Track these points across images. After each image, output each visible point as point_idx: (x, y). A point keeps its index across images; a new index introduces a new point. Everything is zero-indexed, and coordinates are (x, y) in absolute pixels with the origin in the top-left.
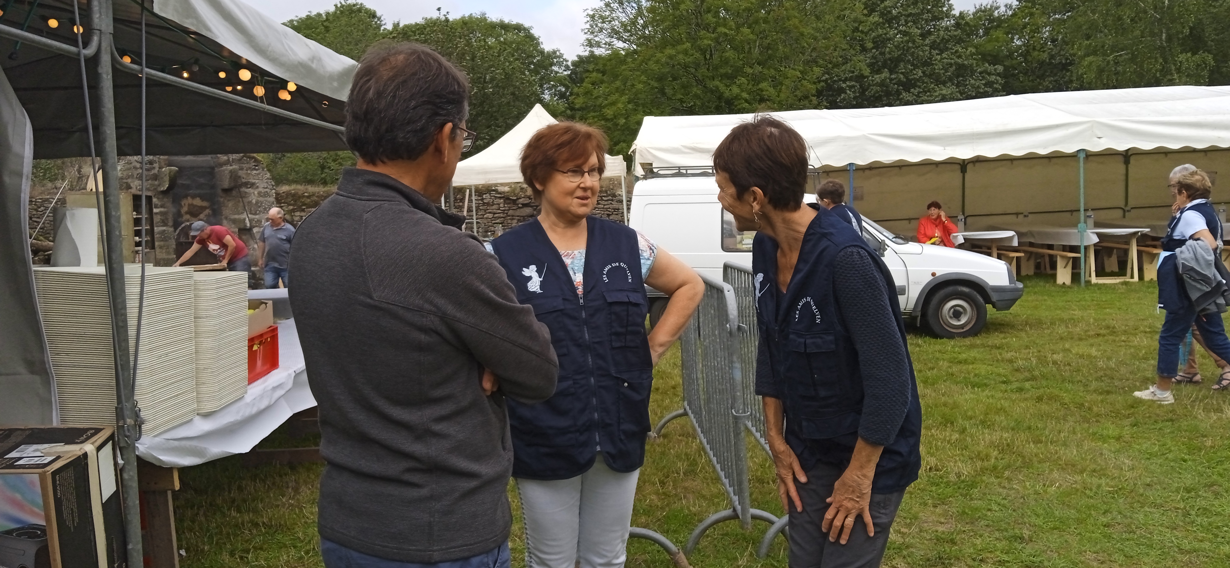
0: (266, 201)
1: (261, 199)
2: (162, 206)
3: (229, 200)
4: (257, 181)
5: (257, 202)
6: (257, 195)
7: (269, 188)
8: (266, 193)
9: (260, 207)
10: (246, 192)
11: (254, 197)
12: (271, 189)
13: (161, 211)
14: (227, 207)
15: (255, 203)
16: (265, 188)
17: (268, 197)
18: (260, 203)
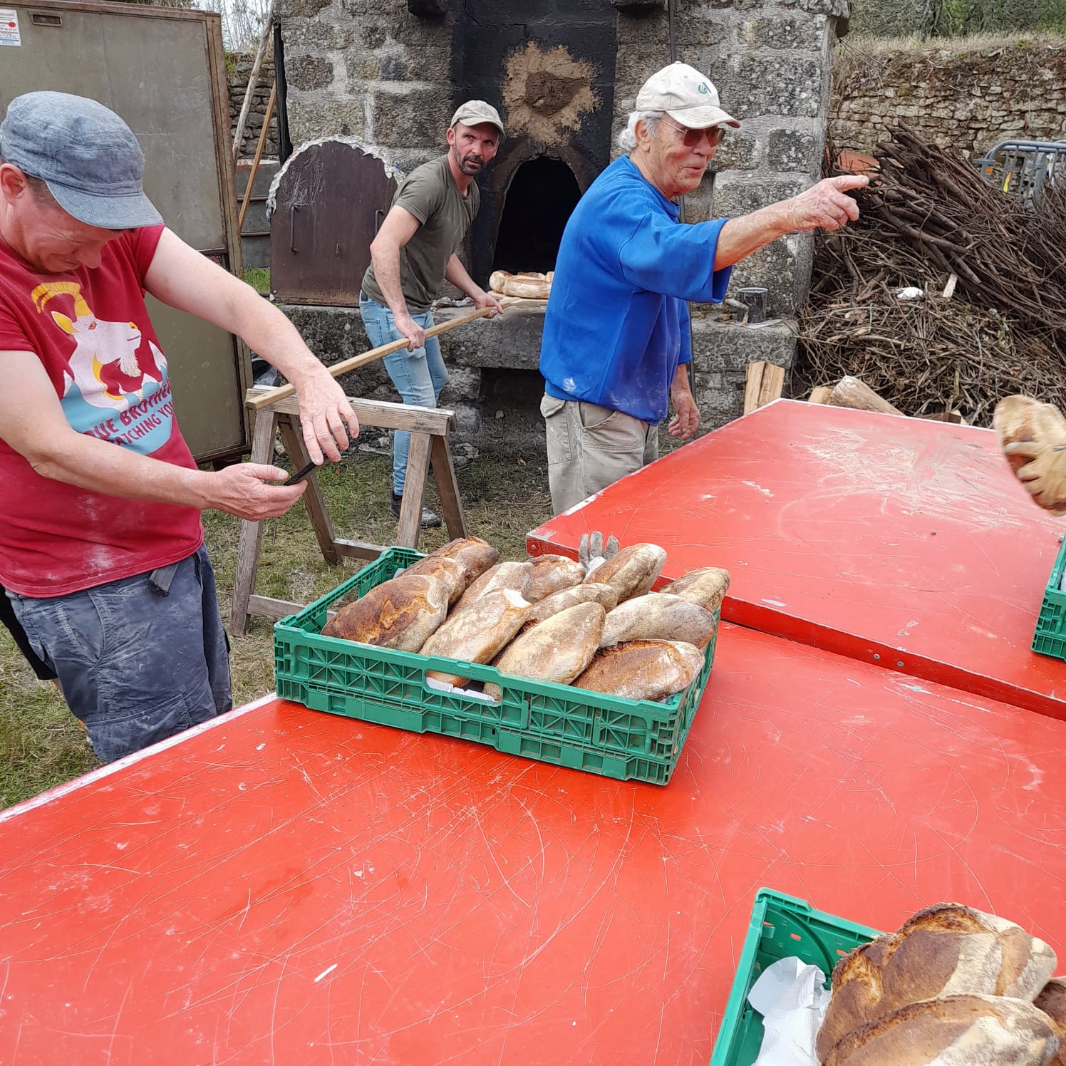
0: (783, 61)
1: (766, 53)
2: (418, 76)
3: (641, 58)
5: (746, 68)
6: (750, 36)
7: (806, 7)
8: (788, 28)
9: (755, 87)
10: (710, 23)
11: (737, 45)
12: (809, 10)
13: (414, 92)
14: (634, 82)
15: (737, 70)
16: (788, 5)
17: (795, 44)
18: (758, 69)
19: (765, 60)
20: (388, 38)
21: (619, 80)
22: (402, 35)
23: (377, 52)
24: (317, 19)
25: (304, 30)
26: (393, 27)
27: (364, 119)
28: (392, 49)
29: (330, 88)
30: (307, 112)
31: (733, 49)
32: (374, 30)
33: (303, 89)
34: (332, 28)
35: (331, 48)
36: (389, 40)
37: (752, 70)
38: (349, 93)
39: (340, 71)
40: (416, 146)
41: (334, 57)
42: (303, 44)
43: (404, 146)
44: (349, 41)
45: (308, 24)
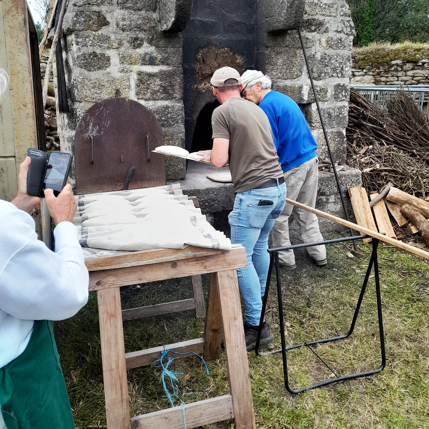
0: (338, 55)
1: (331, 52)
2: (163, 62)
3: (277, 54)
4: (327, 19)
5: (323, 58)
6: (324, 44)
7: (346, 33)
8: (339, 41)
9: (327, 66)
10: (308, 38)
11: (319, 48)
12: (347, 34)
13: (161, 72)
14: (275, 65)
15: (319, 59)
16: (338, 32)
17: (342, 48)
18: (328, 58)
19: (330, 54)
20: (145, 43)
21: (268, 64)
22: (154, 42)
23: (138, 50)
24: (100, 32)
25: (92, 38)
26: (148, 38)
27: (129, 87)
28: (147, 49)
29: (108, 70)
30: (92, 83)
31: (317, 50)
32: (136, 39)
33: (90, 71)
34: (109, 37)
35: (108, 48)
36: (145, 44)
37: (325, 59)
38: (120, 72)
39: (115, 60)
40: (162, 99)
41: (111, 53)
42: (90, 46)
43: (154, 99)
44: (120, 44)
45: (95, 35)
